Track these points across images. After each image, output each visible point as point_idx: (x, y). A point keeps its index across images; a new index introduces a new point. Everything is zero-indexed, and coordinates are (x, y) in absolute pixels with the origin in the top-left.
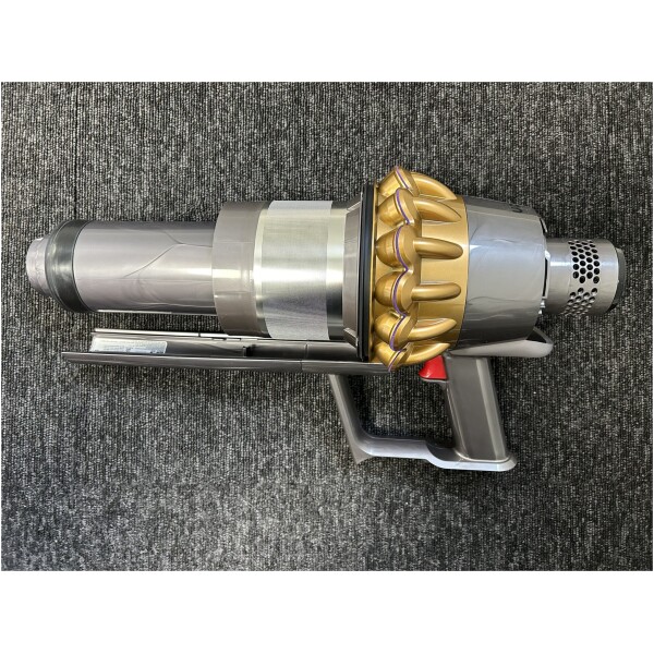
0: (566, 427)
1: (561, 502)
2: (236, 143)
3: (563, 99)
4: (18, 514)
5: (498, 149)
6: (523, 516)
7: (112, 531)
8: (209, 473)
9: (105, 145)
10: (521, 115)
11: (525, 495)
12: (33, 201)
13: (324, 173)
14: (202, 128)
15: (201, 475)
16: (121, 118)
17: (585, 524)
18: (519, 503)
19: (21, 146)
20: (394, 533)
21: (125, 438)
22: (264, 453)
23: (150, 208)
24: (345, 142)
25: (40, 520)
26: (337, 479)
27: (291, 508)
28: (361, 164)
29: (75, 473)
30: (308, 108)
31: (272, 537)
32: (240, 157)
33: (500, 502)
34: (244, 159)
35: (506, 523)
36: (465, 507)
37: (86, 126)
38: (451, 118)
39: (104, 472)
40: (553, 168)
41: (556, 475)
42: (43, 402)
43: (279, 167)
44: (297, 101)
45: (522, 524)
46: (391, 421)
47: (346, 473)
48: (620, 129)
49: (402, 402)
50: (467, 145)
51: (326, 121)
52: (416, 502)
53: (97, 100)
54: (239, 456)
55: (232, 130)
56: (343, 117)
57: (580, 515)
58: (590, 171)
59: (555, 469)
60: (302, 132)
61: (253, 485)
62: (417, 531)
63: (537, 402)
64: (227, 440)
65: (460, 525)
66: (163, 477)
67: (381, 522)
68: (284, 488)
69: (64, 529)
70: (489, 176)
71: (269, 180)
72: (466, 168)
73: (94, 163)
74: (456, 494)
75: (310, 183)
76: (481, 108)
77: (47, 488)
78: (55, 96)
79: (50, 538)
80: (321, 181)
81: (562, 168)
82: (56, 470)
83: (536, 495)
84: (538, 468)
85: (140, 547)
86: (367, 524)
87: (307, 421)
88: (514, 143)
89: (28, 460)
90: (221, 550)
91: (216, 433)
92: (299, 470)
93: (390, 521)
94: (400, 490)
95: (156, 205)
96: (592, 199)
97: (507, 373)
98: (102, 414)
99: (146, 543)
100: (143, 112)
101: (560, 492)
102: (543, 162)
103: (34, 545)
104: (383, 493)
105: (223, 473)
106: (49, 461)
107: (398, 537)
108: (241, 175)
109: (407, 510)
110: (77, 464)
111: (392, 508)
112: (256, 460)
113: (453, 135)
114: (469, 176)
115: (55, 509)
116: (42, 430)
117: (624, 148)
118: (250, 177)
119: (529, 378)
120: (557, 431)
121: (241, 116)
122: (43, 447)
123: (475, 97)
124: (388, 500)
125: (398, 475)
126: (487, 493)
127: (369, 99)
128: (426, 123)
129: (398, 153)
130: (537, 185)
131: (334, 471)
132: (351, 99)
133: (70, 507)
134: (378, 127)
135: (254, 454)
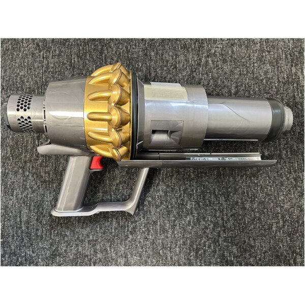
0: (282, 207)
1: (283, 246)
3: (269, 52)
4: (7, 256)
5: (240, 74)
6: (264, 253)
8: (104, 233)
9: (56, 76)
10: (250, 59)
11: (265, 242)
15: (100, 235)
16: (64, 64)
17: (296, 257)
18: (262, 247)
19: (17, 76)
22: (132, 222)
24: (168, 73)
25: (18, 259)
26: (169, 236)
27: (146, 251)
29: (36, 234)
30: (151, 58)
33: (252, 247)
35: (256, 258)
36: (235, 249)
37: (47, 67)
38: (218, 61)
39: (51, 234)
40: (267, 83)
41: (280, 232)
42: (21, 198)
44: (146, 55)
45: (264, 258)
46: (195, 205)
47: (173, 232)
48: (296, 65)
49: (200, 195)
50: (226, 73)
51: (160, 63)
52: (210, 247)
53: (53, 56)
54: (119, 224)
56: (167, 61)
57: (293, 252)
58: (284, 84)
59: (279, 229)
60: (148, 68)
61: (126, 239)
63: (267, 194)
65: (233, 259)
66: (81, 236)
67: (192, 258)
68: (142, 241)
70: (237, 87)
72: (226, 83)
74: (229, 243)
76: (231, 57)
77: (22, 243)
78: (33, 54)
81: (271, 83)
82: (27, 233)
83: (270, 242)
84: (270, 228)
86: (185, 259)
87: (153, 206)
88: (248, 72)
89: (13, 228)
92: (149, 231)
93: (197, 257)
94: (201, 241)
96: (286, 97)
97: (251, 180)
98: (51, 204)
100: (74, 61)
101: (282, 240)
102: (262, 80)
104: (192, 242)
105: (111, 233)
106: (23, 228)
109: (205, 251)
110: (37, 230)
111: (197, 250)
112: (128, 226)
113: (219, 69)
114: (228, 87)
115: (26, 253)
116: (20, 212)
117: (299, 73)
119: (263, 182)
120: (278, 209)
122: (21, 221)
123: (228, 52)
124: (195, 246)
125: (200, 233)
126: (245, 242)
127: (179, 53)
128: (206, 64)
129: (194, 77)
130: (260, 90)
131: (167, 232)
132: (171, 53)
133: (33, 252)
134: (184, 66)
135: (127, 223)
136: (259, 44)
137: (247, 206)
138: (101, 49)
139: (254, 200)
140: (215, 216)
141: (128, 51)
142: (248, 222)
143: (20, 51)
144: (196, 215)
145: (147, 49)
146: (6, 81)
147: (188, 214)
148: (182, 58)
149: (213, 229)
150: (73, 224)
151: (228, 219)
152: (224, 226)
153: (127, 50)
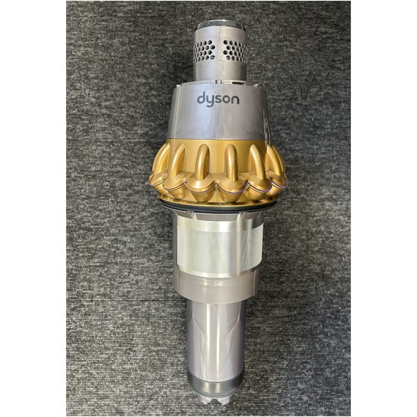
0: (271, 40)
1: (309, 43)
2: (117, 210)
3: (98, 39)
4: (326, 330)
5: (124, 71)
6: (317, 62)
7: (333, 276)
8: (299, 223)
9: (116, 284)
10: (106, 60)
11: (306, 61)
12: (147, 325)
13: (135, 162)
14: (107, 229)
15: (301, 228)
16: (101, 275)
17: (321, 32)
18: (310, 64)
19: (115, 333)
20: (328, 126)
21: (282, 270)
22: (288, 194)
23: (153, 258)
24: (118, 151)
25: (329, 317)
26: (301, 155)
27: (317, 179)
28: (130, 142)
29: (301, 298)
30: (98, 171)
31: (333, 189)
32: (124, 208)
33: (310, 73)
34: (126, 205)
35: (320, 70)
36: (314, 90)
37: (105, 295)
38: (106, 95)
39: (301, 282)
40: (135, 44)
41: (295, 45)
42: (262, 317)
43: (131, 186)
44: (94, 177)
45: (321, 62)
47: (298, 151)
48: (115, 11)
50: (121, 87)
51: (105, 161)
53: (90, 289)
54: (290, 207)
55: (109, 212)
56: (104, 152)
57: (316, 34)
58: (136, 26)
59: (292, 46)
60: (111, 174)
61: (305, 200)
62: (327, 115)
63: (258, 54)
64: (281, 214)
65: (323, 93)
66: (303, 249)
67: (322, 133)
68: (306, 184)
69: (333, 304)
70: (139, 77)
71: (138, 192)
72: (134, 88)
73: (126, 290)
74: (307, 95)
75: (140, 170)
77: (311, 313)
78: (86, 314)
79: (338, 311)
80: (139, 164)
81: (135, 39)
82: (300, 308)
83: (306, 56)
84: (292, 54)
85: (341, 260)
86: (324, 140)
88: (121, 63)
89: (296, 325)
90: (341, 217)
91: (277, 220)
92: (297, 176)
93: (322, 128)
94: (306, 123)
95: (151, 255)
96: (152, 26)
98: (268, 283)
99: (339, 258)
100: (97, 262)
101: (305, 44)
102: (132, 49)
103: (343, 321)
104: (308, 131)
105: (299, 216)
106: (296, 313)
107: (330, 124)
108: (135, 207)
109: (316, 119)
110: (297, 297)
111: (316, 127)
112: (292, 198)
113: (116, 94)
114: (138, 86)
115: (322, 309)
116: (278, 317)
117: (125, 9)
118: (136, 202)
120: (273, 44)
121: (101, 208)
122: (288, 317)
123: (95, 83)
124: (311, 129)
125: (298, 124)
126: (306, 80)
127: (94, 138)
128: (109, 108)
129: (125, 123)
130: (144, 52)
131: (297, 157)
132: (94, 148)
133: (321, 300)
134: (110, 134)
135: (288, 199)
136: (88, 49)
137: (270, 75)
138: (83, 229)
139: (263, 67)
140: (280, 107)
141: (89, 198)
142: (286, 75)
143: (81, 332)
144: (280, 127)
145: (87, 176)
146: (120, 346)
147: (279, 135)
148: (100, 135)
149: (294, 110)
150: (290, 257)
151: (284, 94)
152: (291, 99)
153: (87, 199)
